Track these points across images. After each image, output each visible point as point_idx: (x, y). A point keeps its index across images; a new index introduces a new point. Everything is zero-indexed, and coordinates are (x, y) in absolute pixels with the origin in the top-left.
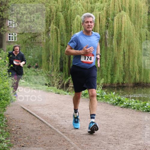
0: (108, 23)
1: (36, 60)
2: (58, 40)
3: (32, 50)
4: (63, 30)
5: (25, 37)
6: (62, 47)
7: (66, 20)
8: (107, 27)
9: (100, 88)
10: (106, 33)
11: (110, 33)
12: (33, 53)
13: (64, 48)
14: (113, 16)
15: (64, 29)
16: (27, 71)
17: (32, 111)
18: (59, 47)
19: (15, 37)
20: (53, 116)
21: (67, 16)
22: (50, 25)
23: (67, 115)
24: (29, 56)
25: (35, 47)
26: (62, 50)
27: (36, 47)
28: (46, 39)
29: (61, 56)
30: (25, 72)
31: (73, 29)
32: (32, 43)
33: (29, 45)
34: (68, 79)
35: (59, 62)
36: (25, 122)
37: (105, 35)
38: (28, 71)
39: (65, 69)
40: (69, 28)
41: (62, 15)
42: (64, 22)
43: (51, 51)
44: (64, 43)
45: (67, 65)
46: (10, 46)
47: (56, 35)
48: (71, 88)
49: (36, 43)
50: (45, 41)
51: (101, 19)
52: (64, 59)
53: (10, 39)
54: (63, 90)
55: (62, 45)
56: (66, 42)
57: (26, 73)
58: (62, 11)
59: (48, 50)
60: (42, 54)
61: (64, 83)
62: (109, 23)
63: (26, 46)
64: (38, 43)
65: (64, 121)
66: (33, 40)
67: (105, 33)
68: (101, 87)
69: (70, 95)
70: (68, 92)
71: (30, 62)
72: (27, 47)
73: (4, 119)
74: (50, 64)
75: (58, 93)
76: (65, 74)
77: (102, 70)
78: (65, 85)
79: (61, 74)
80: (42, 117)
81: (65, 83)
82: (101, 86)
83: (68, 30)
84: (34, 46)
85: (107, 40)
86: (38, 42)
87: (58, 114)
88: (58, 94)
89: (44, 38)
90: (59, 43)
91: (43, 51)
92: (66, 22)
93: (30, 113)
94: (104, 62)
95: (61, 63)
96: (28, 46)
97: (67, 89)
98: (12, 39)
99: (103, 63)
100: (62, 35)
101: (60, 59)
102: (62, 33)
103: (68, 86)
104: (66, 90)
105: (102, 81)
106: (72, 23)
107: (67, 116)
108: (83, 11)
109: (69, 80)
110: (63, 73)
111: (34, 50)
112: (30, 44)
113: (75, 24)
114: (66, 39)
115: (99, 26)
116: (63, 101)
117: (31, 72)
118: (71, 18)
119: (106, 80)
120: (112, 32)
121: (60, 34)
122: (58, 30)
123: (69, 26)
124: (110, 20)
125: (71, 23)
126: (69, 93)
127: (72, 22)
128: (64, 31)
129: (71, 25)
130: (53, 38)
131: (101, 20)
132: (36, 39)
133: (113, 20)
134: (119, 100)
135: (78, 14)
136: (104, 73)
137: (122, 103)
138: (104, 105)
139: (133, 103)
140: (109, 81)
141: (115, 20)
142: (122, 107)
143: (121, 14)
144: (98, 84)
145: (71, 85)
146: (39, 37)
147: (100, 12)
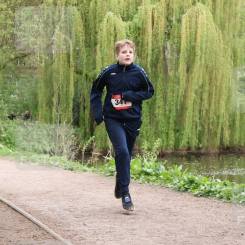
0: (169, 28)
1: (25, 102)
2: (69, 62)
3: (17, 84)
4: (79, 41)
5: (4, 58)
6: (78, 75)
7: (86, 21)
8: (168, 35)
9: (154, 157)
10: (167, 48)
11: (175, 47)
12: (19, 89)
13: (81, 79)
14: (180, 13)
15: (81, 40)
16: (7, 124)
17: (18, 206)
18: (72, 78)
20: (59, 215)
21: (88, 13)
23: (87, 212)
24: (12, 96)
25: (23, 78)
26: (77, 82)
27: (25, 78)
28: (45, 59)
29: (76, 94)
30: (4, 127)
31: (99, 40)
32: (17, 68)
33: (11, 73)
34: (90, 140)
35: (71, 105)
36: (3, 227)
37: (164, 52)
38: (9, 126)
39: (84, 120)
40: (92, 38)
41: (78, 13)
42: (82, 26)
43: (55, 84)
44: (81, 69)
45: (87, 112)
48: (96, 159)
49: (26, 68)
50: (43, 65)
51: (156, 19)
52: (81, 100)
54: (81, 163)
55: (77, 73)
56: (85, 66)
57: (6, 130)
58: (78, 4)
59: (49, 82)
60: (38, 91)
61: (81, 148)
62: (171, 27)
63: (6, 75)
64: (30, 68)
65: (82, 223)
66: (20, 63)
67: (165, 48)
68: (155, 155)
69: (93, 171)
70: (90, 166)
71: (13, 107)
72: (8, 78)
74: (54, 110)
75: (69, 169)
76: (83, 130)
77: (157, 123)
78: (83, 153)
79: (77, 131)
80: (36, 217)
81: (84, 148)
82: (156, 153)
83: (90, 41)
84: (22, 76)
85: (168, 61)
86: (28, 67)
87: (69, 210)
88: (69, 171)
89: (41, 58)
90: (73, 69)
91: (39, 85)
92: (85, 26)
93: (14, 209)
94: (162, 106)
95: (76, 108)
96: (9, 76)
97: (89, 161)
99: (159, 107)
100: (77, 53)
101: (74, 100)
102: (77, 48)
103: (91, 155)
104: (87, 162)
105: (157, 144)
106: (97, 28)
107: (88, 214)
108: (119, 3)
109: (92, 141)
110: (79, 129)
111: (22, 84)
112: (13, 72)
113: (105, 30)
114: (85, 61)
115: (151, 34)
117: (15, 128)
118: (95, 18)
119: (165, 141)
120: (178, 45)
121: (74, 50)
123: (91, 34)
124: (175, 22)
125: (95, 27)
126: (93, 167)
127: (97, 25)
128: (82, 44)
129: (96, 33)
130: (59, 58)
131: (155, 22)
132: (26, 62)
133: (179, 21)
134: (191, 182)
135: (110, 10)
136: (162, 127)
137: (197, 186)
138: (161, 190)
139: (218, 186)
140: (172, 143)
141: (184, 21)
142: (196, 196)
143: (195, 8)
144: (149, 150)
145: (96, 153)
146: (32, 57)
147: (154, 6)
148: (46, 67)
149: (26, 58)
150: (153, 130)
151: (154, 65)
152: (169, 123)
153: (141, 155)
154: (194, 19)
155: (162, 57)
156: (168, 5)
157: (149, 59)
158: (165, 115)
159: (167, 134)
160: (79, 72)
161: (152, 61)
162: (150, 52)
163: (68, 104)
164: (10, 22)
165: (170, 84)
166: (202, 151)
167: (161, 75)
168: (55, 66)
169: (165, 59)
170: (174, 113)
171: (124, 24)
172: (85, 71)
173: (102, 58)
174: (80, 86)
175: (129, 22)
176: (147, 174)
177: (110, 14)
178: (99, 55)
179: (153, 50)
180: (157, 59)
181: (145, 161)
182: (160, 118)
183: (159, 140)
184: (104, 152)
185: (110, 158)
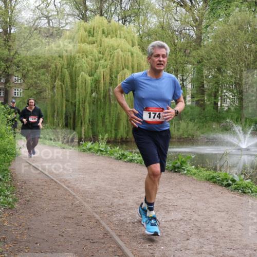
0: (111, 80)
2: (63, 96)
5: (31, 93)
7: (71, 76)
8: (111, 84)
13: (69, 104)
14: (117, 74)
15: (69, 85)
18: (64, 103)
19: (21, 93)
21: (72, 72)
22: (55, 81)
26: (67, 105)
28: (51, 94)
29: (66, 111)
31: (77, 85)
35: (64, 117)
37: (109, 92)
39: (70, 124)
40: (74, 84)
41: (67, 72)
42: (69, 79)
43: (56, 106)
44: (69, 99)
45: (72, 120)
47: (61, 91)
51: (105, 76)
52: (69, 114)
53: (15, 95)
58: (67, 68)
59: (53, 105)
60: (48, 110)
64: (43, 98)
66: (39, 96)
67: (109, 90)
68: (105, 142)
73: (9, 174)
74: (55, 119)
77: (106, 126)
82: (105, 140)
83: (73, 86)
85: (111, 96)
89: (49, 93)
90: (65, 99)
91: (48, 107)
92: (71, 79)
94: (108, 117)
95: (66, 118)
98: (18, 95)
100: (67, 91)
101: (65, 114)
102: (67, 89)
105: (106, 136)
106: (76, 80)
108: (87, 68)
113: (80, 81)
114: (71, 95)
115: (103, 83)
118: (76, 75)
119: (110, 135)
121: (65, 90)
122: (63, 86)
123: (73, 82)
127: (77, 78)
128: (69, 87)
129: (76, 82)
133: (116, 77)
134: (123, 155)
135: (83, 71)
136: (109, 128)
137: (126, 157)
138: (108, 159)
139: (136, 157)
140: (113, 135)
141: (118, 77)
142: (125, 162)
143: (124, 71)
144: (102, 139)
146: (45, 93)
147: (104, 70)
148: (51, 98)
149: (42, 94)
150: (104, 129)
151: (105, 97)
152: (112, 126)
153: (98, 141)
154: (123, 77)
155: (108, 94)
156: (111, 69)
157: (102, 95)
158: (110, 122)
159: (111, 132)
160: (67, 101)
161: (103, 96)
162: (102, 92)
163: (62, 116)
164: (34, 76)
165: (112, 108)
166: (128, 140)
167: (108, 103)
168: (56, 98)
169: (109, 95)
170: (114, 122)
171: (90, 78)
172: (70, 101)
173: (79, 94)
174: (68, 108)
175: (92, 77)
176: (101, 151)
177: (83, 73)
178: (77, 93)
179: (104, 91)
180: (106, 95)
181: (100, 144)
182: (108, 123)
183: (107, 134)
184: (80, 140)
185: (83, 143)
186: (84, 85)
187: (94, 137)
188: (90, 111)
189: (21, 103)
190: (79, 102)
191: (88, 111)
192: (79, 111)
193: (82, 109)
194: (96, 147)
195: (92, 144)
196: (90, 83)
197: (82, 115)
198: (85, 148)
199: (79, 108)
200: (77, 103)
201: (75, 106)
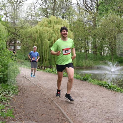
7: (41, 41)
16: (25, 61)
19: (20, 47)
22: (34, 43)
23: (41, 79)
31: (44, 45)
40: (42, 44)
41: (40, 39)
46: (18, 51)
48: (43, 69)
53: (18, 48)
58: (40, 37)
64: (30, 50)
70: (42, 70)
72: (25, 52)
81: (41, 66)
90: (38, 50)
106: (43, 42)
108: (48, 38)
110: (40, 62)
112: (26, 50)
114: (41, 48)
116: (40, 74)
118: (43, 40)
121: (39, 46)
128: (40, 45)
144: (54, 67)
145: (43, 67)
147: (55, 38)
149: (29, 48)
164: (26, 40)
172: (41, 51)
175: (50, 41)
176: (54, 72)
177: (46, 39)
178: (44, 48)
181: (53, 69)
184: (45, 67)
185: (46, 68)
186: (46, 44)
187: (50, 66)
188: (49, 55)
189: (20, 52)
190: (44, 51)
191: (48, 55)
192: (44, 55)
193: (45, 54)
194: (51, 70)
195: (50, 69)
196: (49, 44)
197: (45, 57)
198: (47, 70)
199: (44, 54)
200: (44, 52)
201: (43, 53)
